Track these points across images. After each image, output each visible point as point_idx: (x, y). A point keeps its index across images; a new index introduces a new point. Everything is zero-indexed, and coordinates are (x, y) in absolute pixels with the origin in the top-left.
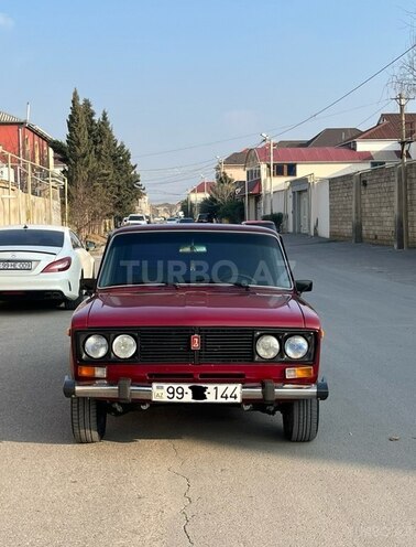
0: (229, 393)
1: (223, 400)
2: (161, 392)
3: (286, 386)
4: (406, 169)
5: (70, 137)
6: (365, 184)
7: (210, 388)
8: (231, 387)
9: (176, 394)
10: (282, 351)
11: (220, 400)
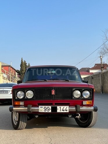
0: (64, 109)
1: (63, 112)
2: (42, 109)
3: (83, 107)
4: (103, 74)
5: (21, 69)
6: (93, 78)
7: (58, 107)
8: (65, 107)
9: (47, 110)
10: (82, 95)
11: (62, 111)
